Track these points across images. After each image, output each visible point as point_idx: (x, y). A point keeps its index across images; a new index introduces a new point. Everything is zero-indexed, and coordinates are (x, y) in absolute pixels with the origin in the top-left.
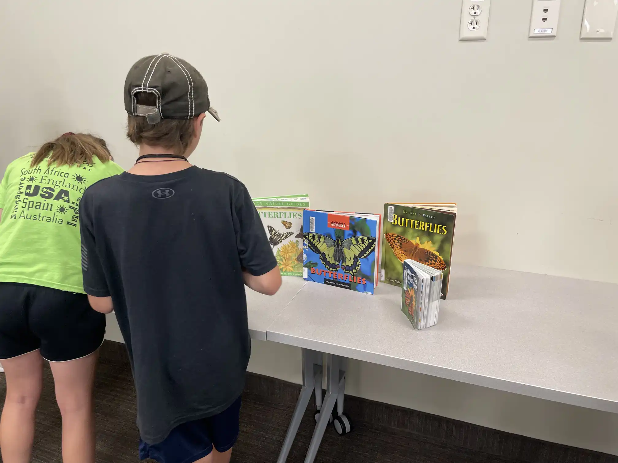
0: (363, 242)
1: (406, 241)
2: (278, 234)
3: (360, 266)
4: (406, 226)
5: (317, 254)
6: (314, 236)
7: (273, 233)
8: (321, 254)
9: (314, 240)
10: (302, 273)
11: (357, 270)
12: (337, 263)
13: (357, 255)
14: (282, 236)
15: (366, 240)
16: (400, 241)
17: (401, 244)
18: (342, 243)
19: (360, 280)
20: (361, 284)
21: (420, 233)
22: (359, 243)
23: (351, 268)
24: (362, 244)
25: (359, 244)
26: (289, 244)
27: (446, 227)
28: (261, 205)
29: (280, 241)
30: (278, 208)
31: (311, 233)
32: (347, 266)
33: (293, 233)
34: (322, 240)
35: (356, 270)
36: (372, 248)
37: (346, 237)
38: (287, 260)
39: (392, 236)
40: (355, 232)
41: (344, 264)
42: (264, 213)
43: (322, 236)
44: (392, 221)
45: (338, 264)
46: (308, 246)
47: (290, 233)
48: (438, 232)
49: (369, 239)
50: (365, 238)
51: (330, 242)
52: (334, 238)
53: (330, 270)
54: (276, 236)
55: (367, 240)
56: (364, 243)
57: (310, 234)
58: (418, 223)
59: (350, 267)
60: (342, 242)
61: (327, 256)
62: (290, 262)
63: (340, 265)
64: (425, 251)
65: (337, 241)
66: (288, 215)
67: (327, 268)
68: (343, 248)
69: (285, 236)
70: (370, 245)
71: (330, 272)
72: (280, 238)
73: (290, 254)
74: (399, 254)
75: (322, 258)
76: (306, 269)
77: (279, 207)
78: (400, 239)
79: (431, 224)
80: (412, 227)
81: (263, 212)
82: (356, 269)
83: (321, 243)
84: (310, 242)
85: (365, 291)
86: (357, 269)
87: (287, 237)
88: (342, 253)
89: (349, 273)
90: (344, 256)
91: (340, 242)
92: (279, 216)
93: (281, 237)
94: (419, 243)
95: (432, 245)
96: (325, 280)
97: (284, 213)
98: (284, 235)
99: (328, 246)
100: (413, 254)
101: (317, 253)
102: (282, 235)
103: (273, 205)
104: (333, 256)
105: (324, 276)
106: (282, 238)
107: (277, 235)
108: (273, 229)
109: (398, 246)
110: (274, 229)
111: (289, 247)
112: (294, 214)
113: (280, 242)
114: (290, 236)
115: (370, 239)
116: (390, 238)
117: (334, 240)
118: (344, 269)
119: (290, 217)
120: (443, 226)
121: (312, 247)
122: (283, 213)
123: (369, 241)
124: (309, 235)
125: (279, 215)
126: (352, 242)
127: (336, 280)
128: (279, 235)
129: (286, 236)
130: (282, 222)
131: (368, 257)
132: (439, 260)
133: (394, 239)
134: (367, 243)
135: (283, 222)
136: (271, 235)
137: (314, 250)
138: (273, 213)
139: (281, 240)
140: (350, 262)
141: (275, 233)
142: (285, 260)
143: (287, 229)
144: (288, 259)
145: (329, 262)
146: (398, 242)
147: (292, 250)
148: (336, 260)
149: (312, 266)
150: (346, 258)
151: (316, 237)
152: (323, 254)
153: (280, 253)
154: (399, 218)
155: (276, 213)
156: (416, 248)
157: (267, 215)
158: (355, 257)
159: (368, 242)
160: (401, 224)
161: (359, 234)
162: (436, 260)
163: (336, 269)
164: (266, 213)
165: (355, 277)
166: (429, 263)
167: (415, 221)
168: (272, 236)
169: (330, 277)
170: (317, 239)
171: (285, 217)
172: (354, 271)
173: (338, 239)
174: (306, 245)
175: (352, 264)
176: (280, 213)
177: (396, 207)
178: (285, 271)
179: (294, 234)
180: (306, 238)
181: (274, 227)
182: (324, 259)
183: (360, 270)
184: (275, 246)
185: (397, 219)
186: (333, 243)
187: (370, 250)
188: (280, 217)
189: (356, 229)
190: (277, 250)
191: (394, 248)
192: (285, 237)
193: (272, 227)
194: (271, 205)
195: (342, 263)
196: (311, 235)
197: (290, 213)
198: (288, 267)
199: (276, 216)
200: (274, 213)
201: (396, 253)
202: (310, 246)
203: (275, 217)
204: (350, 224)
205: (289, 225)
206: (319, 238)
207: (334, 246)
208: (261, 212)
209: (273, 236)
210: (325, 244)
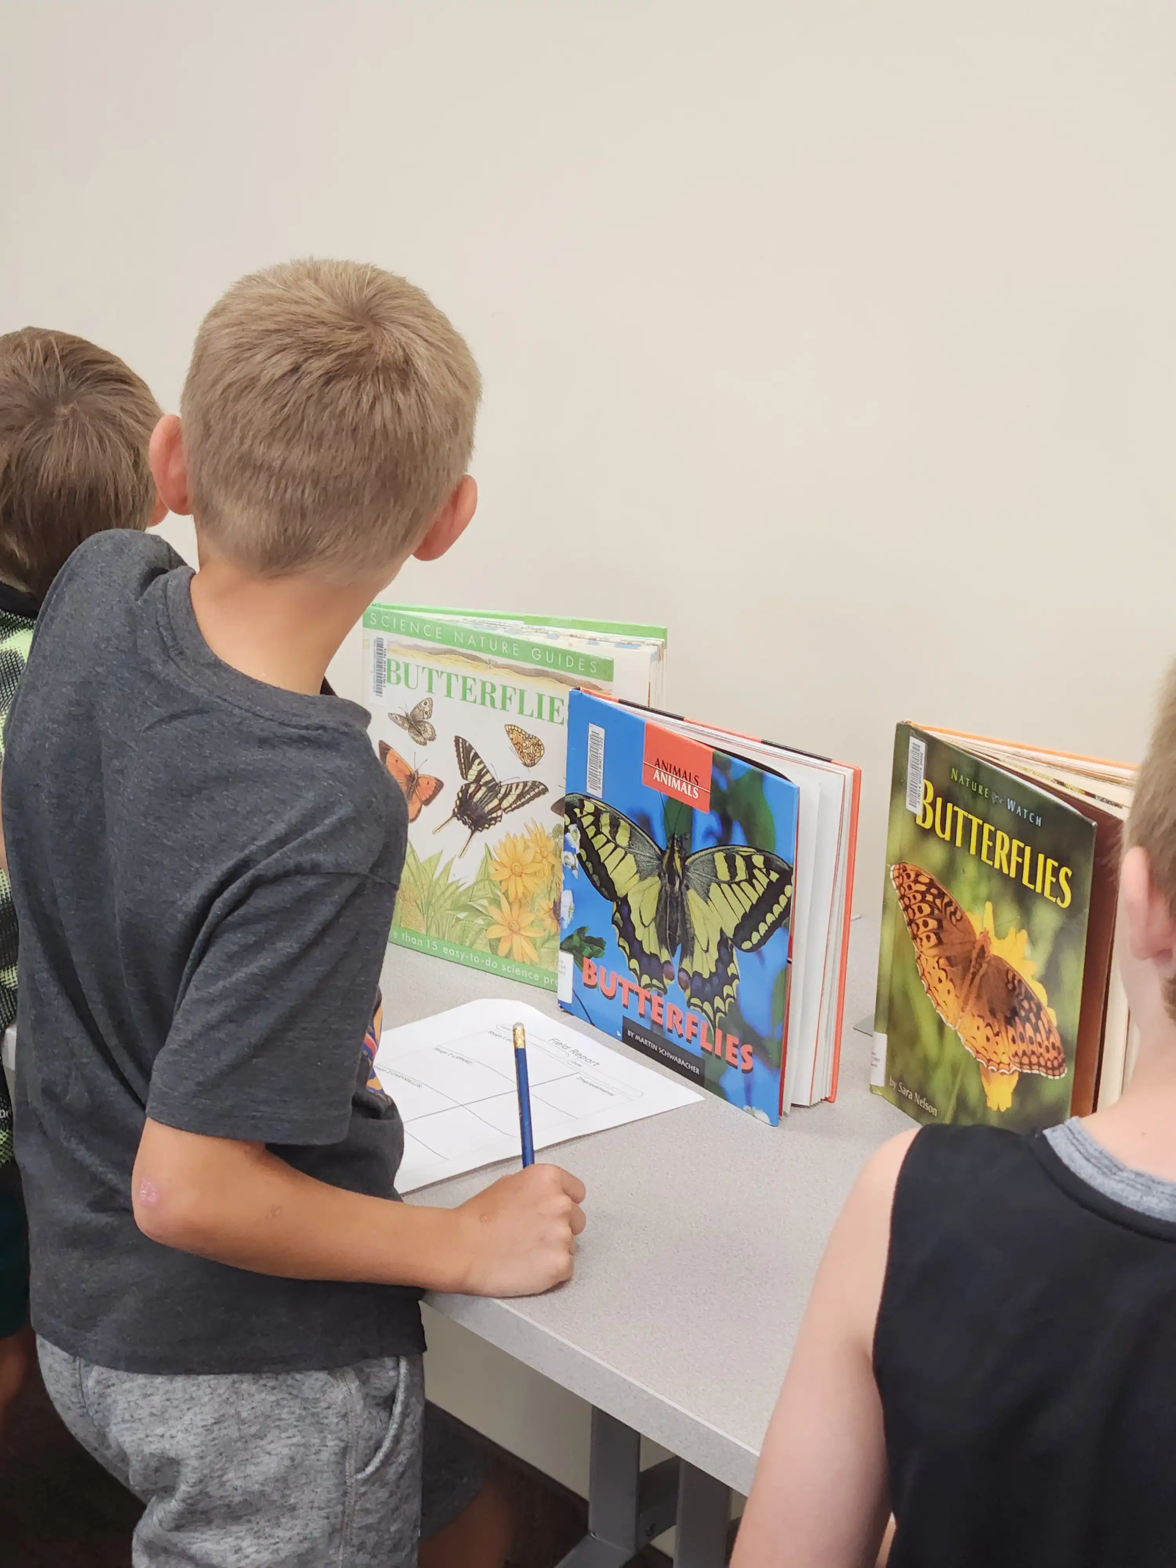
0: (751, 878)
1: (954, 913)
2: (490, 781)
3: (738, 986)
4: (959, 843)
5: (605, 897)
6: (597, 814)
7: (473, 774)
8: (617, 904)
9: (598, 832)
10: (556, 976)
11: (727, 1001)
12: (665, 956)
13: (730, 933)
14: (506, 795)
15: (760, 869)
16: (936, 912)
17: (940, 922)
18: (684, 868)
19: (736, 1051)
20: (736, 1067)
21: (996, 884)
22: (737, 879)
23: (708, 988)
24: (745, 885)
25: (738, 884)
26: (527, 836)
27: (1070, 873)
28: (439, 641)
29: (494, 815)
30: (497, 666)
31: (588, 798)
32: (696, 973)
33: (545, 790)
34: (623, 838)
35: (724, 1001)
36: (777, 909)
37: (699, 843)
38: (516, 907)
39: (916, 881)
40: (726, 823)
41: (686, 964)
42: (445, 675)
43: (622, 822)
44: (919, 812)
45: (669, 959)
46: (579, 856)
47: (535, 784)
48: (1047, 893)
49: (769, 865)
50: (758, 860)
51: (647, 853)
52: (662, 842)
53: (643, 984)
54: (484, 789)
55: (764, 870)
56: (754, 881)
57: (585, 802)
58: (992, 836)
59: (704, 981)
60: (683, 860)
61: (634, 918)
62: (527, 918)
63: (676, 970)
64: (1007, 974)
65: (668, 851)
66: (531, 705)
67: (634, 970)
68: (688, 888)
69: (515, 797)
70: (774, 892)
71: (643, 993)
72: (495, 802)
73: (529, 882)
74: (932, 971)
75: (621, 923)
76: (567, 959)
77: (501, 661)
78: (938, 902)
79: (1028, 850)
80: (973, 851)
81: (442, 673)
82: (725, 995)
83: (620, 852)
84: (586, 843)
85: (749, 1103)
86: (729, 996)
87: (523, 804)
88: (684, 913)
89: (701, 1008)
90: (688, 926)
91: (678, 863)
92: (498, 703)
93: (500, 796)
94: (992, 935)
95: (1027, 949)
96: (627, 1025)
97: (518, 692)
98: (510, 791)
99: (642, 874)
100: (973, 979)
101: (606, 893)
102: (503, 791)
103: (480, 650)
104: (654, 919)
105: (624, 1006)
106: (505, 804)
107: (486, 783)
108: (472, 754)
109: (931, 931)
110: (476, 756)
111: (527, 848)
112: (552, 700)
113: (495, 819)
114: (532, 798)
115: (773, 867)
116: (910, 887)
117: (660, 849)
118: (685, 989)
119: (540, 716)
120: (1060, 866)
121: (589, 865)
122: (515, 689)
123: (768, 875)
124: (582, 807)
125: (498, 695)
126: (715, 867)
127: (659, 1034)
128: (493, 788)
129: (520, 796)
130: (508, 732)
131: (763, 948)
132: (1047, 1029)
133: (919, 897)
134: (761, 881)
135: (511, 730)
136: (466, 779)
137: (595, 878)
138: (479, 685)
139: (499, 813)
140: (707, 958)
141: (479, 776)
142: (510, 903)
143: (525, 764)
144: (521, 902)
145: (641, 942)
146: (931, 915)
147: (538, 867)
148: (662, 941)
149: (587, 951)
150: (693, 939)
151: (605, 819)
152: (623, 904)
153: (491, 870)
154: (939, 801)
155: (488, 689)
156: (983, 951)
157: (457, 687)
158: (723, 942)
159: (765, 881)
160: (943, 830)
161: (738, 836)
162: (1037, 1023)
163: (662, 982)
164: (453, 677)
165: (719, 1033)
166: (1016, 1031)
167: (983, 826)
168: (468, 786)
169: (641, 1015)
170: (606, 830)
171: (521, 712)
172: (718, 1002)
173: (673, 846)
174: (573, 851)
175: (713, 970)
176: (504, 688)
177: (933, 744)
178: (507, 957)
179: (547, 795)
180: (574, 819)
181: (478, 748)
182: (627, 930)
183: (735, 1006)
184: (477, 834)
185: (933, 805)
186: (656, 862)
187: (770, 918)
188: (504, 707)
189: (730, 810)
190: (483, 853)
191: (918, 940)
192: (515, 802)
193: (471, 748)
194: (471, 647)
195: (681, 960)
196: (589, 807)
197: (540, 697)
198: (516, 938)
199: (488, 697)
200: (484, 684)
201: (924, 962)
202: (584, 858)
203: (483, 703)
204: (714, 784)
205: (531, 749)
206: (615, 826)
207: (659, 876)
208: (437, 671)
209: (472, 788)
210: (630, 857)
